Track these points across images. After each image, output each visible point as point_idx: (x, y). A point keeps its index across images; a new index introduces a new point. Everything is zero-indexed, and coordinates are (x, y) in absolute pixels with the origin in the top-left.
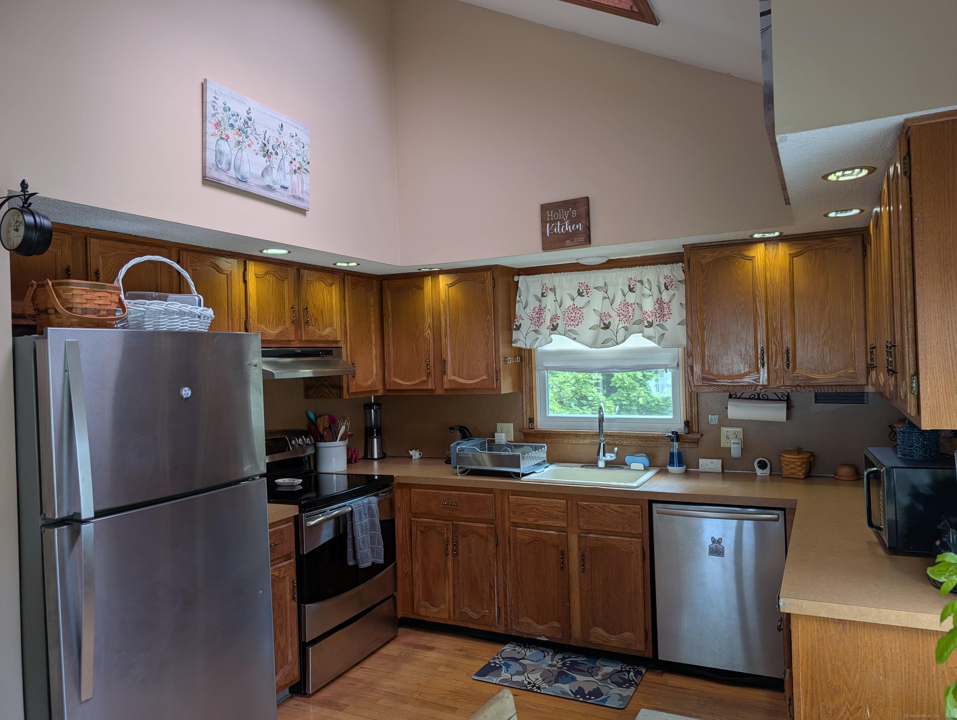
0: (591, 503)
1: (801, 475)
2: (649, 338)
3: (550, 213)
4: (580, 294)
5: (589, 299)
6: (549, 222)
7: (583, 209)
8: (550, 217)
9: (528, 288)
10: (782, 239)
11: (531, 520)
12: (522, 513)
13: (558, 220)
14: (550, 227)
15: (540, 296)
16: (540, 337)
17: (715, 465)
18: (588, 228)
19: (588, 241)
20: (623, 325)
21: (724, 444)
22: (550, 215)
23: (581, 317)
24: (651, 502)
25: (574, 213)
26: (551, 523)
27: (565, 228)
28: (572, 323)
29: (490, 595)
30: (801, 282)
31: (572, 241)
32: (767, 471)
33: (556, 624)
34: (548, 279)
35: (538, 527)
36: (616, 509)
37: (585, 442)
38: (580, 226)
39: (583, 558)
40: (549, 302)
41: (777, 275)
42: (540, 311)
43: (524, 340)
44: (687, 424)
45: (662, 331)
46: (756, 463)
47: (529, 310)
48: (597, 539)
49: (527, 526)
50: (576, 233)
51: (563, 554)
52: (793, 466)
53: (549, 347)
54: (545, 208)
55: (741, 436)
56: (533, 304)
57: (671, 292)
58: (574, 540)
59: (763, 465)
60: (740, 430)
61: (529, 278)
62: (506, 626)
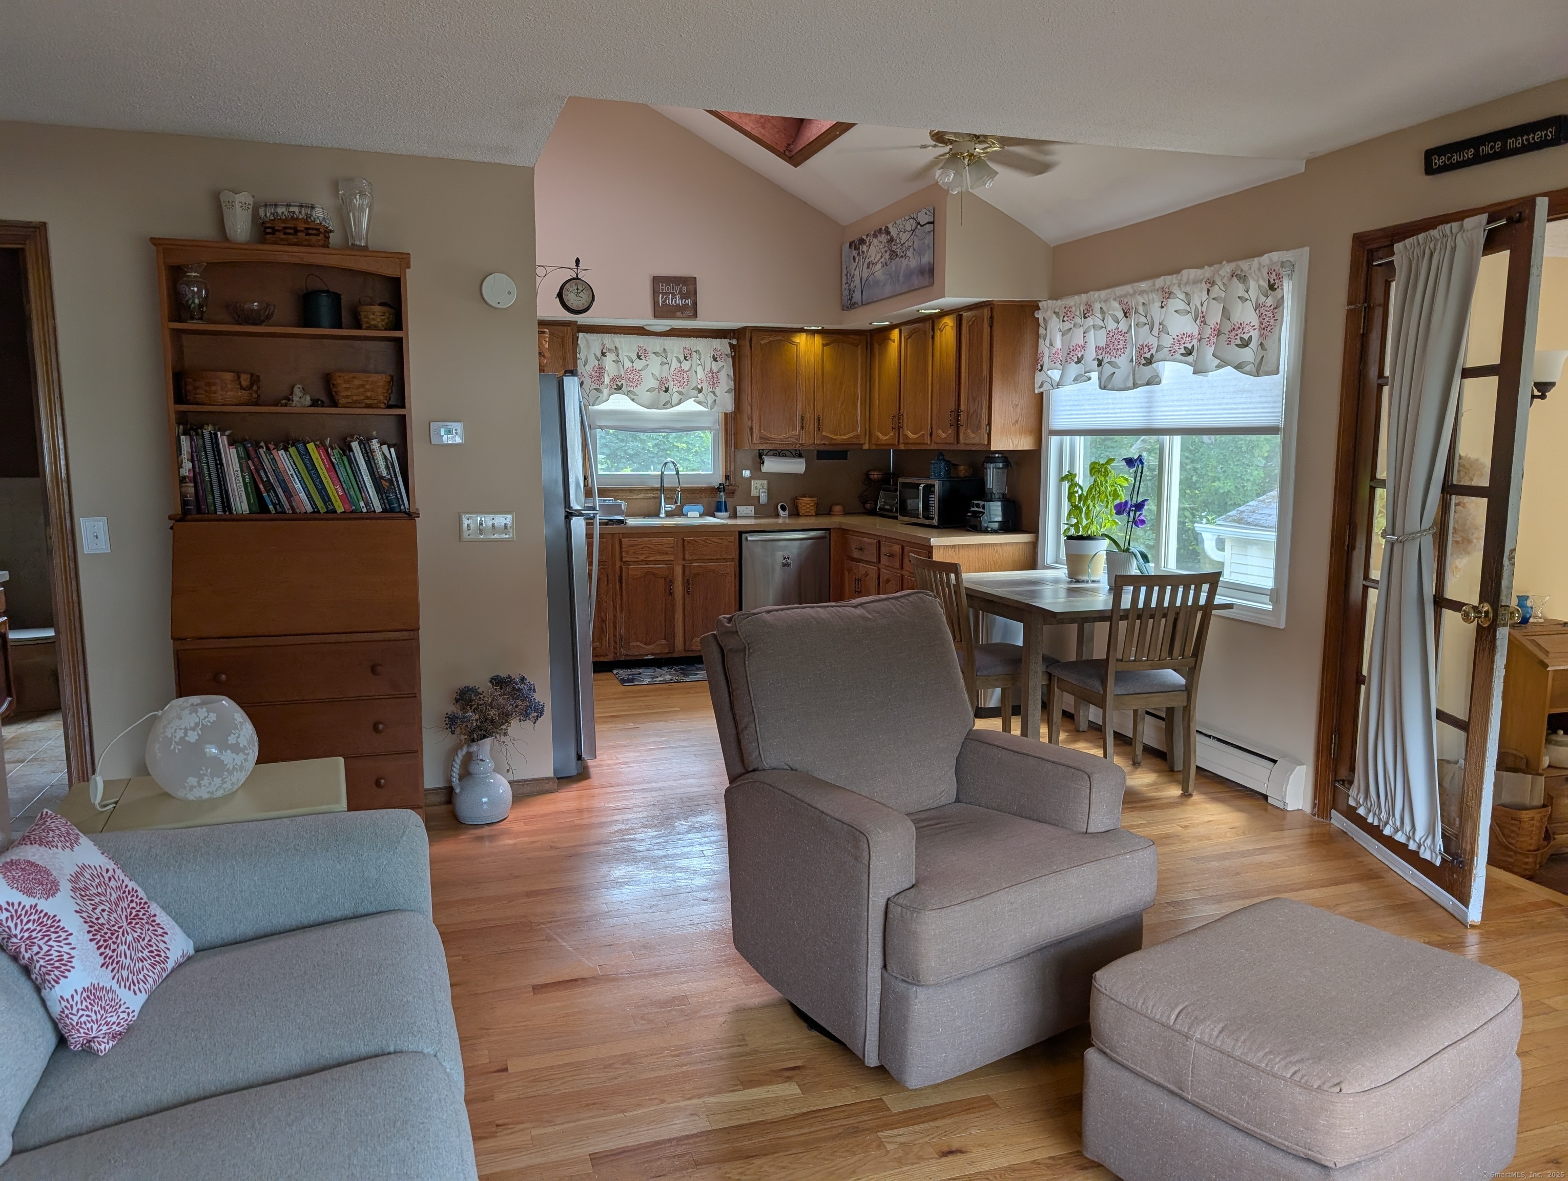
0: (696, 538)
1: (813, 513)
2: (699, 403)
3: (662, 286)
4: (639, 357)
5: (647, 363)
6: (661, 293)
7: (691, 287)
8: (662, 289)
9: (588, 346)
10: (822, 332)
11: (642, 557)
12: (635, 553)
13: (670, 293)
14: (662, 298)
15: (599, 354)
16: (601, 395)
17: (749, 510)
18: (695, 304)
19: (695, 316)
20: (677, 390)
21: (754, 493)
22: (662, 287)
23: (640, 380)
24: (741, 533)
25: (684, 289)
26: (660, 558)
27: (676, 301)
28: (631, 384)
29: (602, 628)
30: (828, 366)
31: (682, 313)
32: (787, 512)
33: (664, 642)
34: (609, 340)
35: (647, 562)
36: (717, 541)
37: (638, 497)
38: (689, 302)
39: (686, 583)
40: (609, 362)
41: (812, 360)
42: (600, 370)
43: (587, 398)
44: (727, 477)
45: (715, 398)
46: (779, 507)
47: (589, 367)
48: (700, 566)
49: (636, 562)
50: (685, 307)
51: (671, 582)
52: (808, 506)
53: (603, 407)
54: (657, 281)
55: (766, 487)
56: (593, 363)
57: (720, 364)
58: (678, 570)
59: (784, 508)
60: (765, 482)
61: (588, 336)
62: (615, 653)
